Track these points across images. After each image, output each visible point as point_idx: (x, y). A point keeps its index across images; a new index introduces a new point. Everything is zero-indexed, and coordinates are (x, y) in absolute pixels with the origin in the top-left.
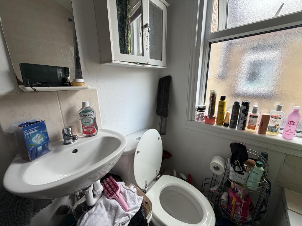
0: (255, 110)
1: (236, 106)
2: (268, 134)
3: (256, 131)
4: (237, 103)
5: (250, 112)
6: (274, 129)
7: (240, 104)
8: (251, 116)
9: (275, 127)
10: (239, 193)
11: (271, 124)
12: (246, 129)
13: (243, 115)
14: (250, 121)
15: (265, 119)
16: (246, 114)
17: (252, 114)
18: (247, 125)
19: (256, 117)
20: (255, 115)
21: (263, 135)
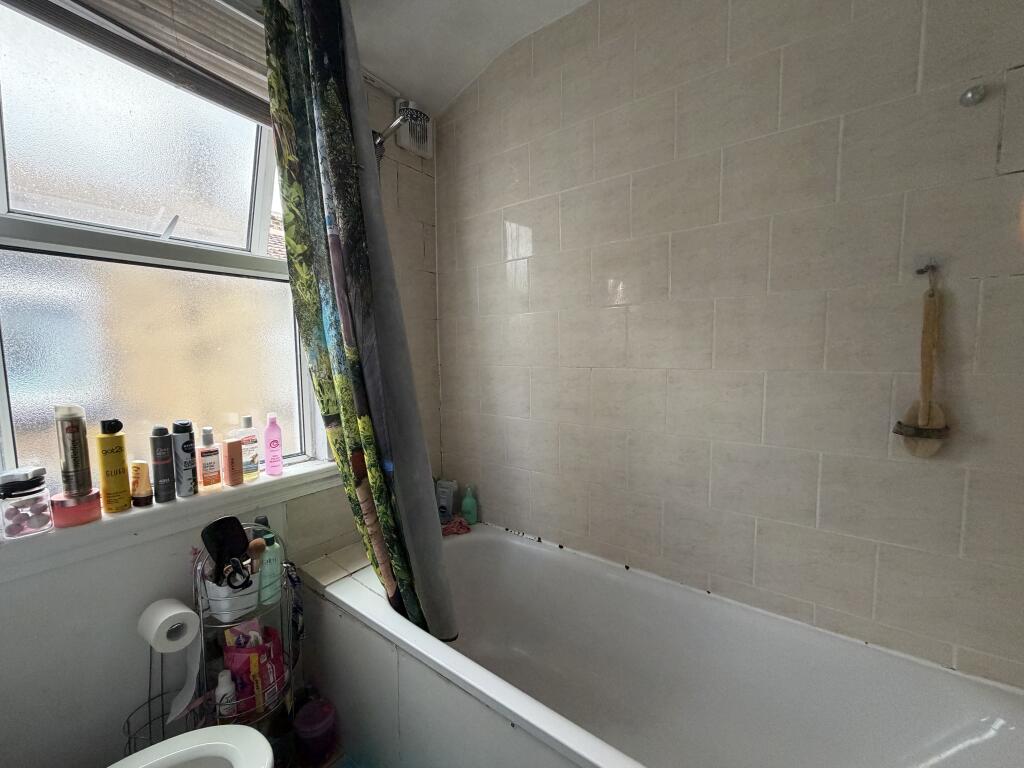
0: (208, 439)
1: (161, 439)
2: (249, 479)
3: (223, 485)
4: (161, 432)
5: (199, 446)
6: (253, 466)
7: (171, 432)
8: (204, 454)
9: (253, 461)
10: (252, 640)
11: (246, 458)
12: (201, 488)
13: (184, 457)
14: (205, 466)
15: (235, 450)
16: (193, 455)
17: (205, 448)
18: (200, 479)
19: (216, 452)
20: (212, 447)
21: (239, 487)
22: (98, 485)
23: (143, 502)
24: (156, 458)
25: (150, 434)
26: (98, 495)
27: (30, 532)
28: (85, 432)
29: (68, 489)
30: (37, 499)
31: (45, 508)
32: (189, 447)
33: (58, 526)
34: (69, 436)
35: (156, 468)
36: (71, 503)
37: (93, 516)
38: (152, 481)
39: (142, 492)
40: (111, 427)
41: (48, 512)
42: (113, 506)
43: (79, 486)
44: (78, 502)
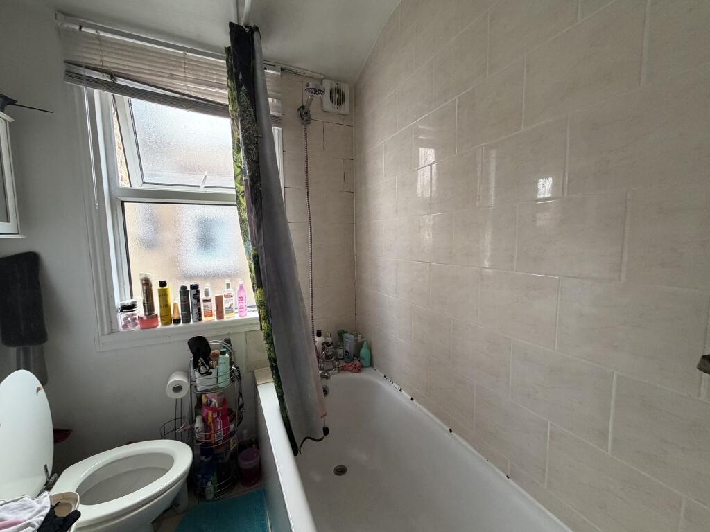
0: (207, 294)
1: (184, 292)
2: (227, 317)
3: (214, 318)
4: (184, 288)
5: (202, 297)
6: (230, 310)
7: (189, 288)
8: (205, 301)
9: (230, 307)
10: (213, 403)
11: (226, 305)
12: (203, 318)
13: (195, 301)
14: (205, 307)
15: (219, 300)
16: (199, 301)
17: (205, 298)
18: (203, 314)
19: (210, 300)
20: (208, 298)
21: (222, 320)
22: (157, 310)
23: (177, 322)
24: (181, 302)
25: (179, 289)
26: (157, 315)
27: (131, 328)
28: (151, 286)
29: (145, 311)
30: (133, 314)
31: (135, 319)
32: (197, 297)
33: (142, 328)
34: (144, 287)
35: (181, 305)
36: (145, 318)
37: (155, 325)
38: (180, 312)
39: (176, 317)
40: (163, 284)
41: (137, 321)
42: (163, 322)
43: (149, 310)
44: (147, 318)
